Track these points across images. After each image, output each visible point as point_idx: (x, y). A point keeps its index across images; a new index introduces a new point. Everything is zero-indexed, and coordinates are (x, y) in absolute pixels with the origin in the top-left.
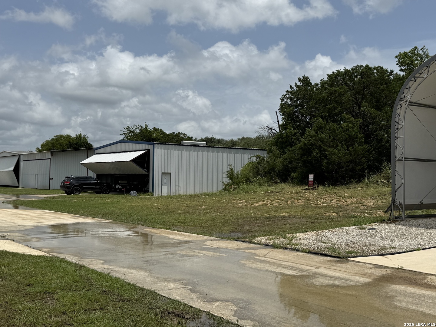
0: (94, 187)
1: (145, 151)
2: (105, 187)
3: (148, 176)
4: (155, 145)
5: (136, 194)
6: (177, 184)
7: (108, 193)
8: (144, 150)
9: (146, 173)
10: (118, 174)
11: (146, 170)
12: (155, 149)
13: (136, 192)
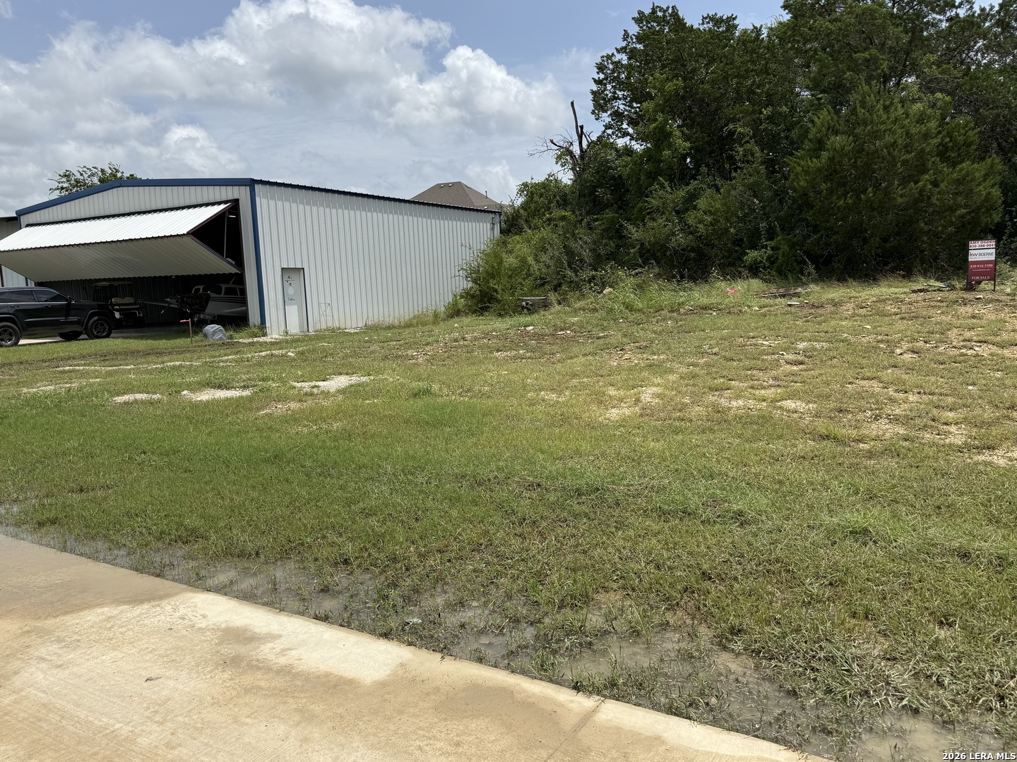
0: (62, 319)
1: (222, 207)
2: (96, 318)
3: (240, 279)
4: (256, 186)
5: (224, 335)
6: (322, 301)
7: (108, 336)
8: (219, 203)
9: (234, 270)
10: (105, 280)
11: (234, 263)
12: (258, 199)
13: (222, 328)
